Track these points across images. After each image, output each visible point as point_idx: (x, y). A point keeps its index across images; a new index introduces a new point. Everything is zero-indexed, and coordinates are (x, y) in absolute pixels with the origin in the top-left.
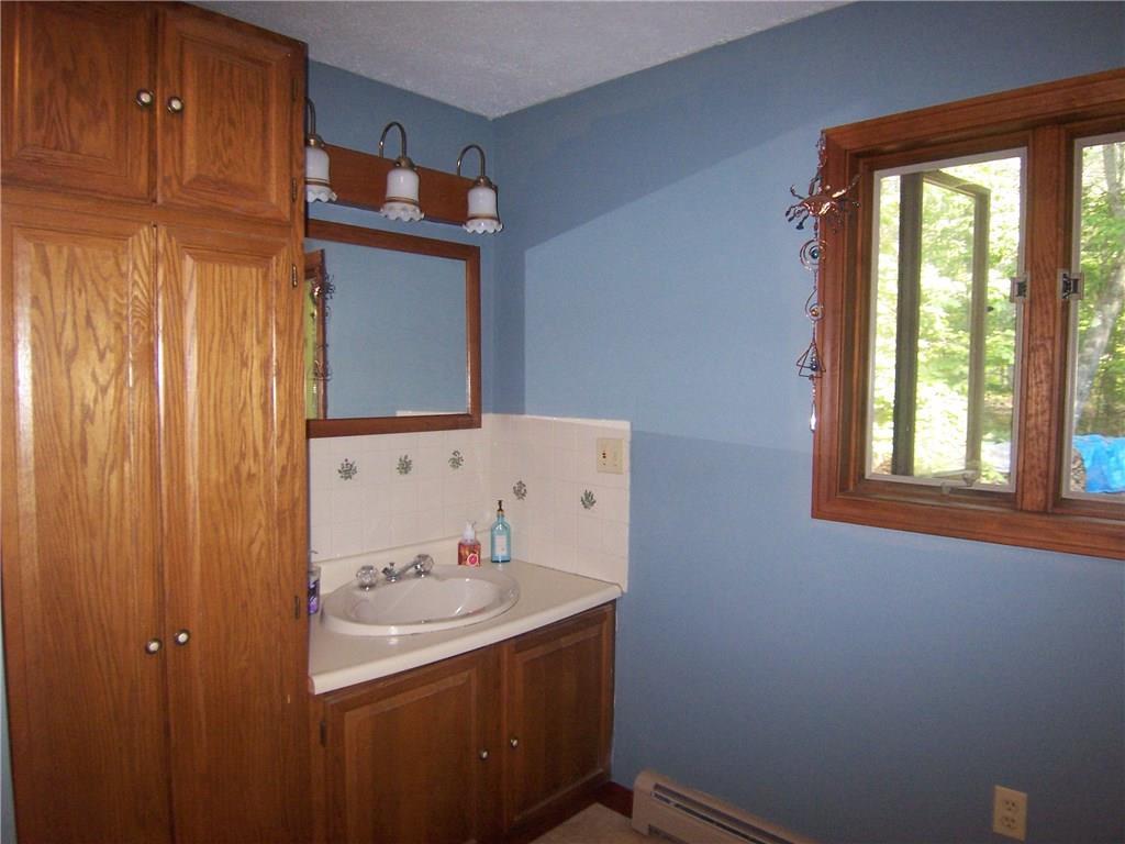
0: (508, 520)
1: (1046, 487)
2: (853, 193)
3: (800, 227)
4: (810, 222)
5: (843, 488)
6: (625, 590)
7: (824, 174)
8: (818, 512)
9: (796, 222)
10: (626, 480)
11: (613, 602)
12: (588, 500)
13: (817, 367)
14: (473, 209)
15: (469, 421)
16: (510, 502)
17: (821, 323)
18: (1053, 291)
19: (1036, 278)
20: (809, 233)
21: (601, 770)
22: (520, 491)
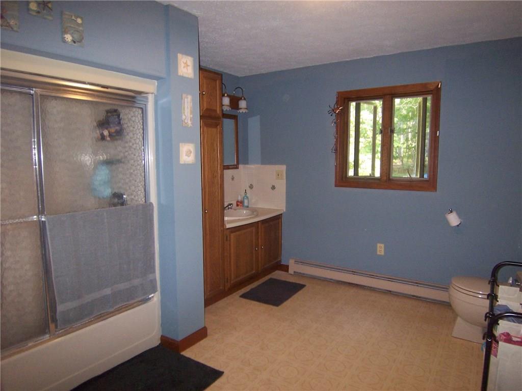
0: (248, 195)
1: (386, 176)
2: (344, 108)
3: (332, 115)
4: (334, 115)
5: (342, 179)
6: (285, 211)
7: (337, 103)
8: (336, 186)
9: (330, 114)
10: (285, 181)
11: (282, 214)
12: (273, 188)
13: (336, 150)
14: (240, 107)
15: (236, 167)
16: (249, 190)
17: (337, 139)
18: (388, 132)
19: (385, 130)
20: (334, 117)
21: (279, 259)
22: (251, 187)
